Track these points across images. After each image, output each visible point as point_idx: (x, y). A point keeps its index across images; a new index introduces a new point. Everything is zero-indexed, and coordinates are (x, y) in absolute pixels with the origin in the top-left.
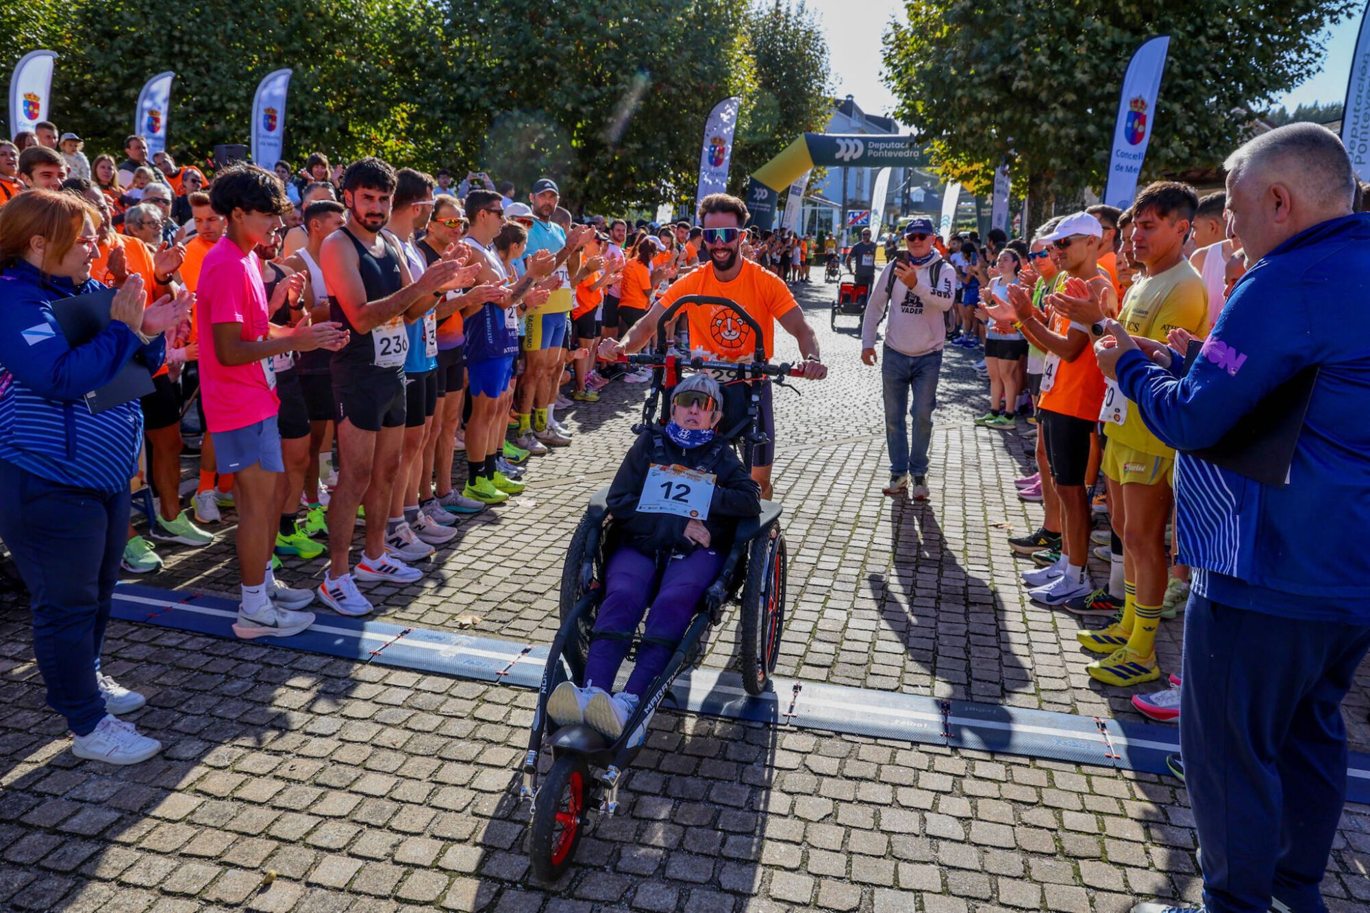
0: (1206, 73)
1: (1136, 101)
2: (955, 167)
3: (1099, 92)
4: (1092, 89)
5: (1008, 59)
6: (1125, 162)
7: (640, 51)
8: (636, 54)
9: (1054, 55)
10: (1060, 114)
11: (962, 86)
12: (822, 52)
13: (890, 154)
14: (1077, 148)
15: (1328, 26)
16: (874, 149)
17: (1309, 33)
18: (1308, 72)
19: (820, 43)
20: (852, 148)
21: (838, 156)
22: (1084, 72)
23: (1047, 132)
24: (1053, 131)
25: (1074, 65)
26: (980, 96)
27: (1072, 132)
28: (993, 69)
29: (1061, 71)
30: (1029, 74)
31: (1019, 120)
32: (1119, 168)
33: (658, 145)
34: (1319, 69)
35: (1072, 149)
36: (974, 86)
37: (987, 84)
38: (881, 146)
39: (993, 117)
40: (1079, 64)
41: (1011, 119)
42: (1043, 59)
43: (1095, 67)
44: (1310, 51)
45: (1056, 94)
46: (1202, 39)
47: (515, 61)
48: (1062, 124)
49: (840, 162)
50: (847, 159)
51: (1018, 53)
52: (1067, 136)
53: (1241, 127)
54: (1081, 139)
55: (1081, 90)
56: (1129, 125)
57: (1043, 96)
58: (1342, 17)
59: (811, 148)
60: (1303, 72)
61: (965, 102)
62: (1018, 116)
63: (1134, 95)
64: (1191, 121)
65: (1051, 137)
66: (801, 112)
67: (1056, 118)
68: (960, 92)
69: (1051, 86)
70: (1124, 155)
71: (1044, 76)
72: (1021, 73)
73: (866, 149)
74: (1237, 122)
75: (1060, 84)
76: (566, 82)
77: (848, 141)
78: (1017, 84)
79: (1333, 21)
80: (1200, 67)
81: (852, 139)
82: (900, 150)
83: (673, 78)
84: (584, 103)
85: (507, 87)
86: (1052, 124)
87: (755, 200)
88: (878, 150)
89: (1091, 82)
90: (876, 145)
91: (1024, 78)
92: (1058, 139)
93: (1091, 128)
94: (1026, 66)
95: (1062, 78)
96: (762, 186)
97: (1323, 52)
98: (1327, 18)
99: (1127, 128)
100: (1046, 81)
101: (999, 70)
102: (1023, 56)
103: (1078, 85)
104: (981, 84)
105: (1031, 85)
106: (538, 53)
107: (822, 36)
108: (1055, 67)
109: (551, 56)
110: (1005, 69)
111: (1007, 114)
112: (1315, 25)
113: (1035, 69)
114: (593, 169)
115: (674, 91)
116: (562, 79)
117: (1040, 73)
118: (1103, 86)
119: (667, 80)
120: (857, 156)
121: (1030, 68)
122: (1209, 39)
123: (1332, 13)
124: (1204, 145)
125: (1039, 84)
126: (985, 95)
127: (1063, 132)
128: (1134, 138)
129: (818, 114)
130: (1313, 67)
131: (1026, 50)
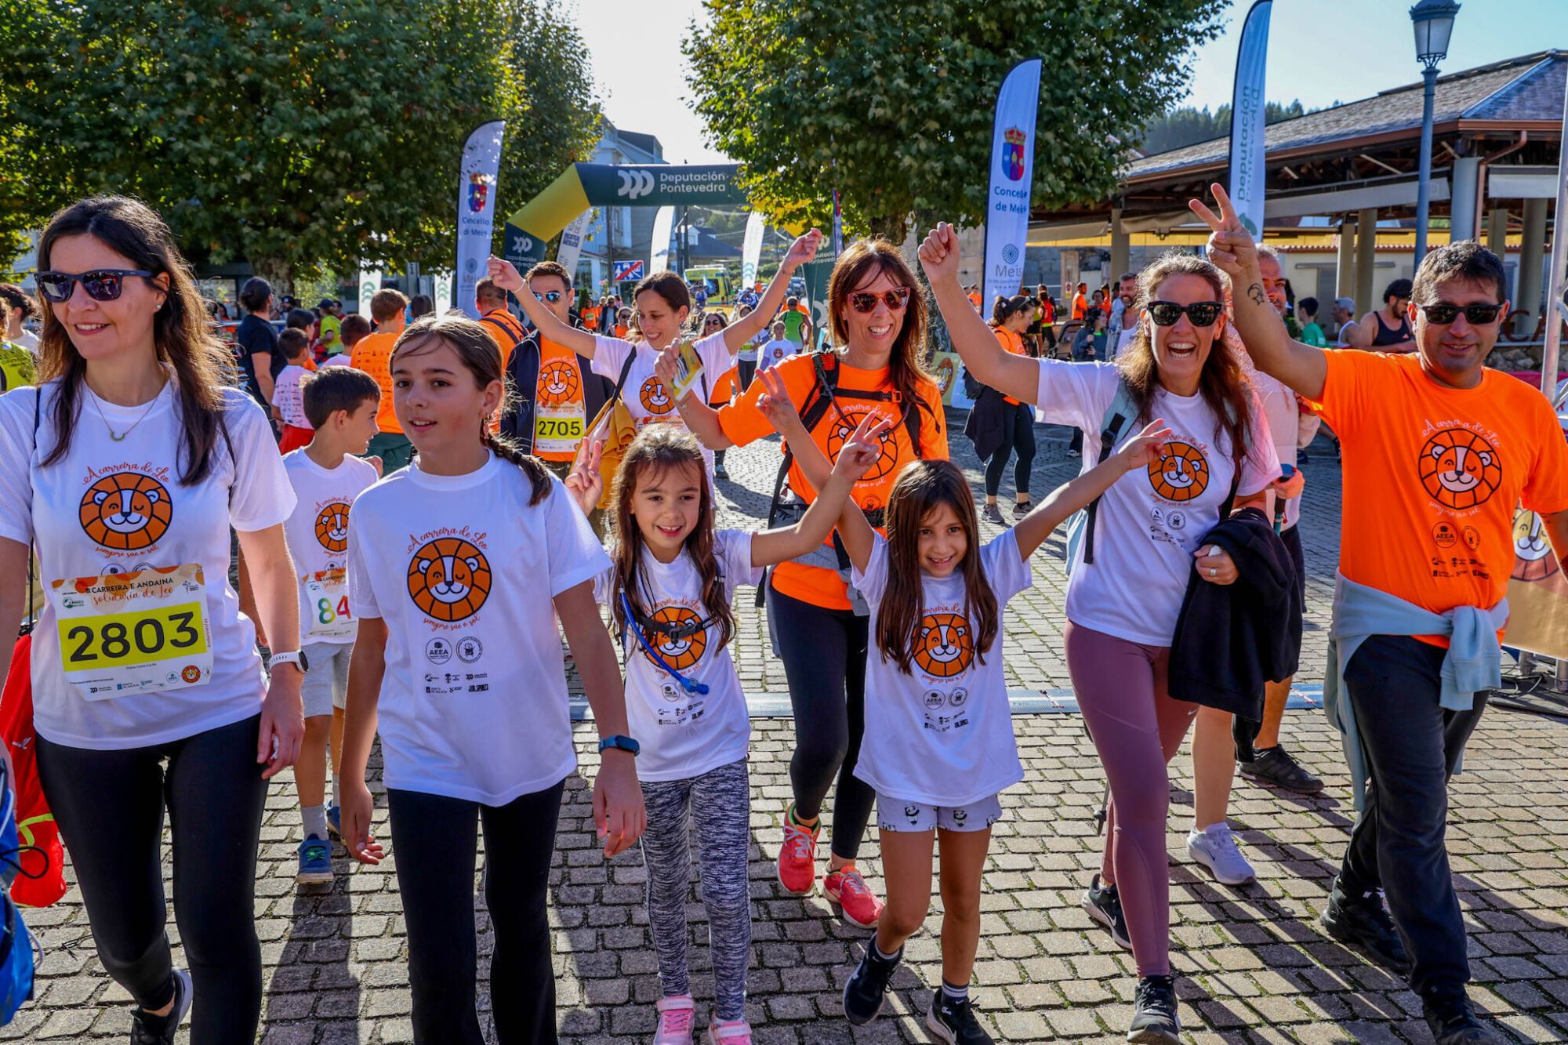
0: (1077, 99)
1: (1012, 132)
2: (779, 205)
3: (964, 120)
4: (956, 116)
5: (861, 81)
6: (1007, 200)
7: (383, 63)
8: (377, 68)
9: (914, 77)
10: (923, 146)
11: (808, 114)
12: (584, 54)
13: (689, 189)
14: (945, 183)
15: (1193, 47)
16: (668, 183)
17: (1176, 53)
18: (1178, 95)
19: (578, 44)
20: (640, 182)
21: (621, 192)
22: (948, 98)
23: (911, 166)
24: (916, 165)
25: (934, 88)
26: (830, 123)
27: (938, 166)
28: (843, 93)
29: (920, 96)
30: (886, 99)
31: (875, 152)
32: (1001, 207)
33: (405, 186)
34: (1188, 92)
35: (939, 185)
36: (821, 112)
37: (836, 110)
38: (677, 178)
39: (844, 149)
40: (940, 88)
41: (865, 151)
42: (900, 82)
43: (958, 91)
44: (1178, 73)
45: (916, 123)
46: (1070, 61)
47: (204, 74)
48: (925, 157)
49: (625, 201)
50: (633, 196)
51: (872, 75)
52: (932, 171)
53: (1115, 156)
54: (946, 174)
55: (944, 119)
56: (1007, 158)
57: (903, 123)
58: (1207, 39)
59: (584, 183)
60: (1173, 95)
61: (811, 131)
62: (873, 147)
63: (1008, 125)
64: (1066, 151)
65: (913, 172)
66: (561, 135)
67: (919, 151)
68: (806, 120)
69: (911, 112)
70: (1004, 192)
71: (902, 102)
72: (877, 98)
73: (658, 183)
74: (1112, 152)
75: (921, 110)
76: (279, 104)
77: (632, 173)
78: (874, 112)
79: (1197, 41)
80: (1071, 92)
81: (638, 169)
82: (701, 183)
83: (427, 99)
84: (306, 133)
85: (190, 110)
86: (914, 157)
87: (516, 253)
88: (673, 184)
89: (955, 108)
90: (670, 178)
91: (879, 105)
92: (921, 175)
93: (958, 160)
94: (882, 90)
95: (924, 104)
96: (522, 234)
97: (1189, 73)
98: (1191, 40)
99: (1004, 161)
100: (904, 107)
101: (850, 94)
102: (877, 79)
103: (941, 112)
104: (828, 110)
105: (889, 112)
106: (239, 65)
107: (579, 34)
108: (915, 91)
109: (258, 68)
110: (858, 93)
111: (860, 145)
112: (1180, 45)
113: (894, 93)
114: (316, 219)
115: (429, 116)
116: (273, 100)
117: (898, 98)
118: (969, 113)
119: (419, 102)
120: (646, 192)
121: (886, 92)
122: (1078, 61)
123: (1194, 34)
124: (1079, 177)
125: (898, 110)
126: (837, 122)
127: (927, 166)
128: (1014, 172)
129: (581, 136)
130: (1182, 90)
131: (881, 72)
